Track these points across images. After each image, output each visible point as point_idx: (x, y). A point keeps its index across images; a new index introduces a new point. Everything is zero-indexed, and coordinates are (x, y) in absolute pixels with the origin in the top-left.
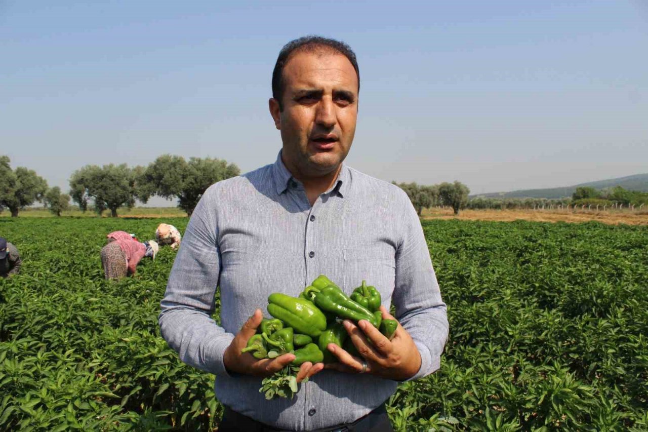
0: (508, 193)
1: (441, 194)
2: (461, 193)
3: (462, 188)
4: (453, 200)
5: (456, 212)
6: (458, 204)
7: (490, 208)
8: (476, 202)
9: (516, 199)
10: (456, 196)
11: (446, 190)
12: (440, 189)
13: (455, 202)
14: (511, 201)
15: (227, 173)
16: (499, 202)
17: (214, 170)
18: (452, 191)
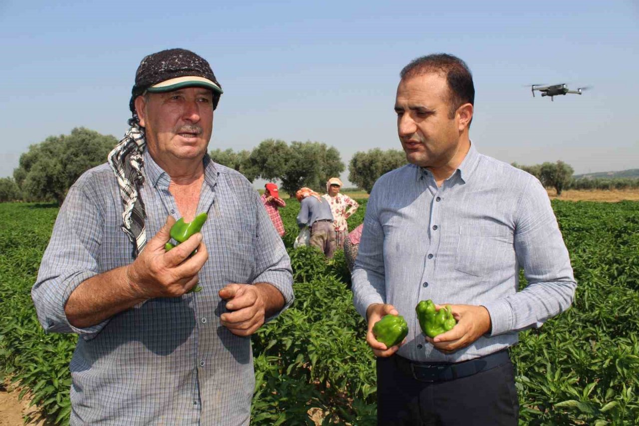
0: (617, 172)
1: (542, 174)
2: (564, 173)
3: (565, 168)
4: (555, 181)
5: (559, 193)
6: (561, 184)
7: (597, 188)
8: (582, 182)
9: (625, 178)
10: (558, 176)
11: (548, 170)
12: (542, 169)
13: (557, 182)
14: (621, 180)
15: (327, 156)
16: (607, 182)
17: (315, 154)
18: (555, 171)
